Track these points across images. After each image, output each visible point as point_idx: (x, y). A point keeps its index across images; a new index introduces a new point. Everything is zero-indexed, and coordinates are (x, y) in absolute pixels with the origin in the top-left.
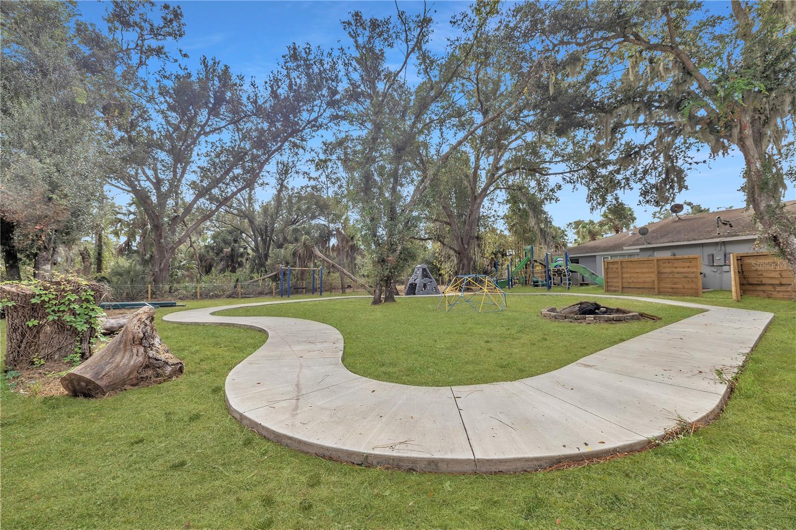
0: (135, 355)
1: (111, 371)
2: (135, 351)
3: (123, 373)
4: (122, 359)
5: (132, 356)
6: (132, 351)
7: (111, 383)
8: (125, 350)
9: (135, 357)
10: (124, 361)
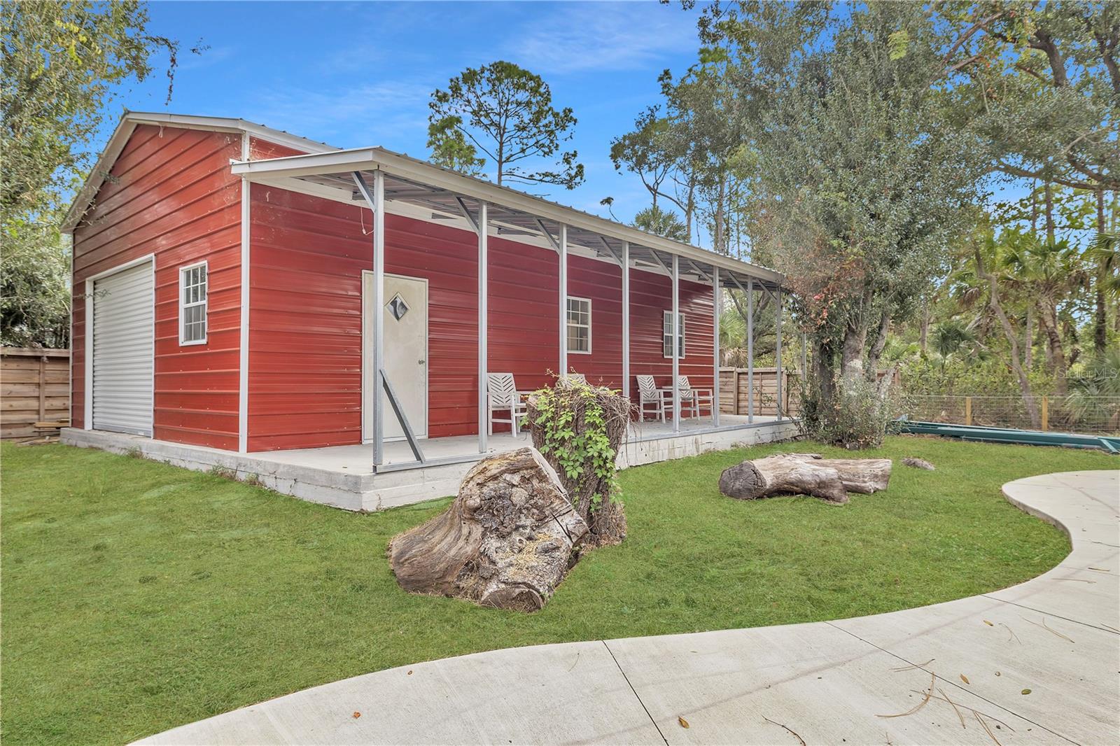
0: (463, 538)
1: (416, 556)
2: (465, 531)
3: (433, 566)
4: (442, 540)
5: (457, 539)
6: (460, 530)
7: (412, 578)
8: (452, 526)
9: (461, 543)
10: (443, 543)
